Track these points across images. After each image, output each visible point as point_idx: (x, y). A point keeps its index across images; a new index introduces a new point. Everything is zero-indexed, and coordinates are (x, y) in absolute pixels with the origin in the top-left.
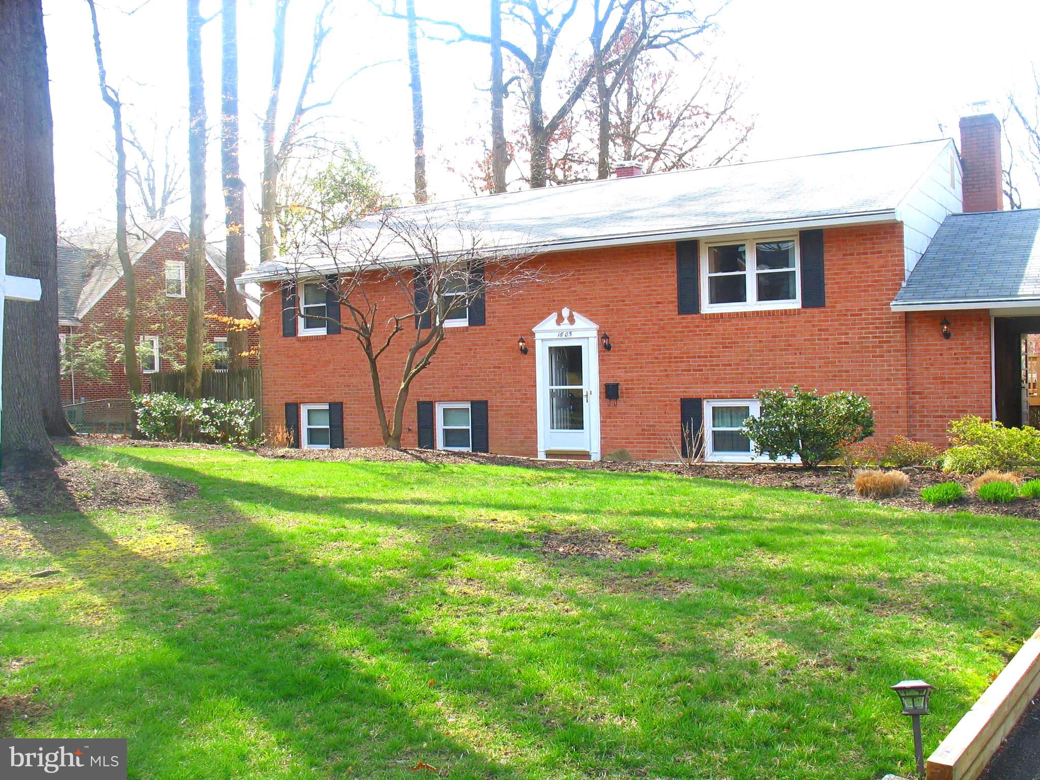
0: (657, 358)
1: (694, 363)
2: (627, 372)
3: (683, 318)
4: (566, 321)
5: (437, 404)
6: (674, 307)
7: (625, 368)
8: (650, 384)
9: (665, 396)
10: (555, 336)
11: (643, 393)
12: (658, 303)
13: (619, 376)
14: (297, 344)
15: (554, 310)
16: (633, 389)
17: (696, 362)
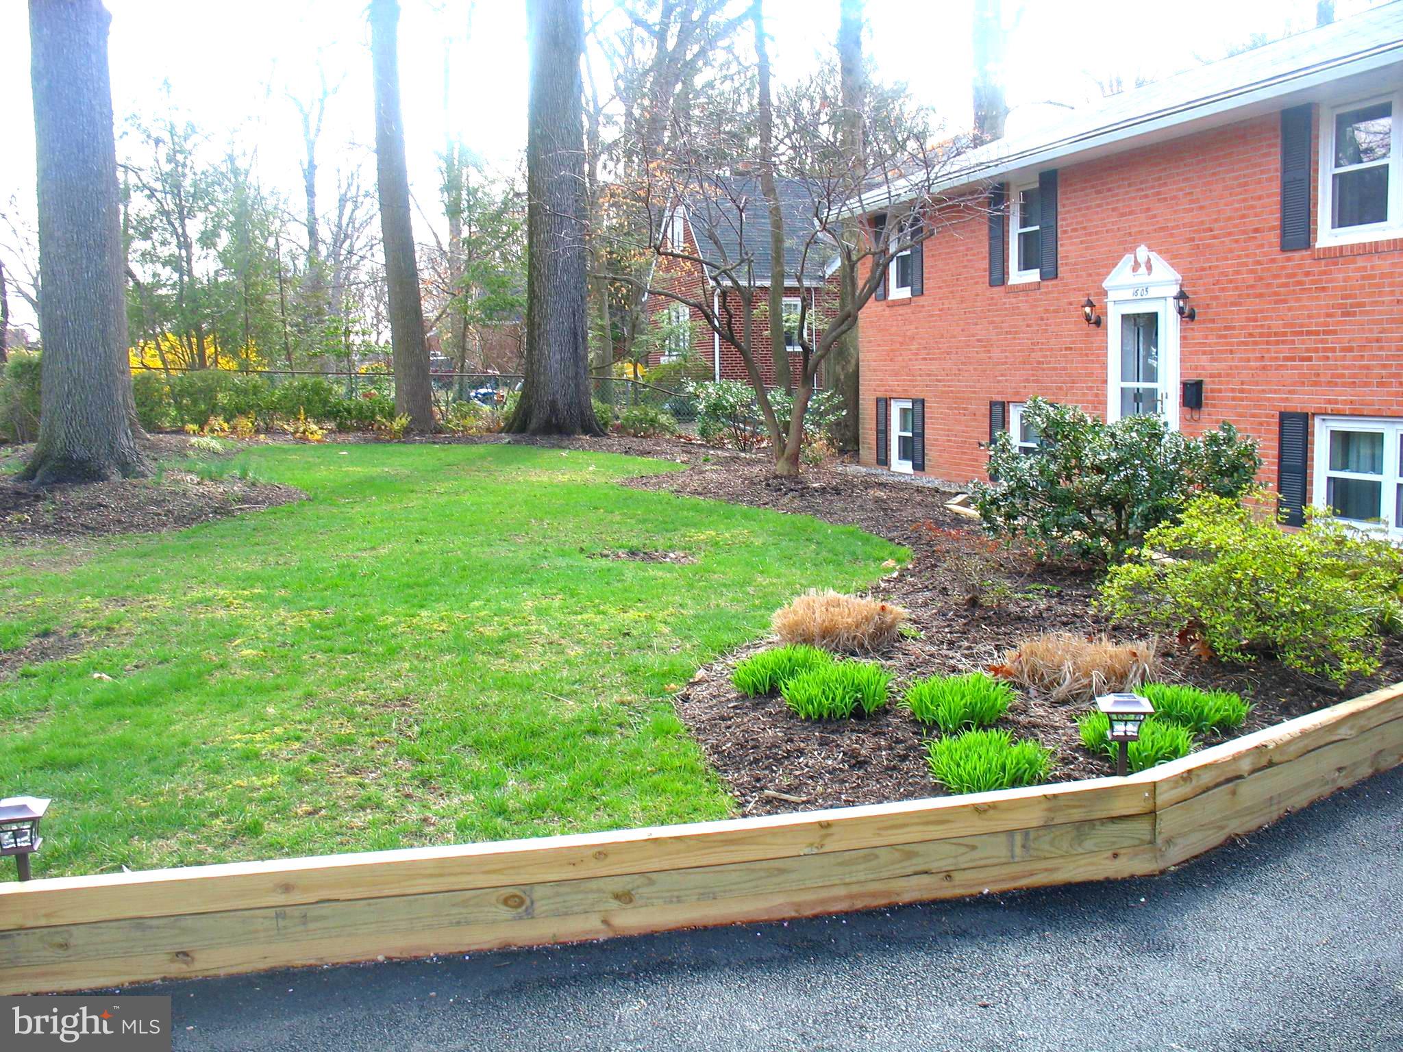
0: (1251, 335)
1: (1302, 344)
2: (1213, 360)
3: (1289, 259)
4: (1143, 269)
5: (1011, 407)
6: (1274, 237)
7: (1211, 353)
8: (1242, 383)
9: (1259, 407)
10: (1128, 294)
11: (1234, 399)
12: (1256, 230)
13: (1206, 369)
14: (887, 312)
15: (1126, 251)
16: (1220, 391)
17: (1303, 342)
